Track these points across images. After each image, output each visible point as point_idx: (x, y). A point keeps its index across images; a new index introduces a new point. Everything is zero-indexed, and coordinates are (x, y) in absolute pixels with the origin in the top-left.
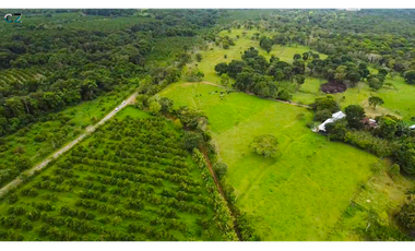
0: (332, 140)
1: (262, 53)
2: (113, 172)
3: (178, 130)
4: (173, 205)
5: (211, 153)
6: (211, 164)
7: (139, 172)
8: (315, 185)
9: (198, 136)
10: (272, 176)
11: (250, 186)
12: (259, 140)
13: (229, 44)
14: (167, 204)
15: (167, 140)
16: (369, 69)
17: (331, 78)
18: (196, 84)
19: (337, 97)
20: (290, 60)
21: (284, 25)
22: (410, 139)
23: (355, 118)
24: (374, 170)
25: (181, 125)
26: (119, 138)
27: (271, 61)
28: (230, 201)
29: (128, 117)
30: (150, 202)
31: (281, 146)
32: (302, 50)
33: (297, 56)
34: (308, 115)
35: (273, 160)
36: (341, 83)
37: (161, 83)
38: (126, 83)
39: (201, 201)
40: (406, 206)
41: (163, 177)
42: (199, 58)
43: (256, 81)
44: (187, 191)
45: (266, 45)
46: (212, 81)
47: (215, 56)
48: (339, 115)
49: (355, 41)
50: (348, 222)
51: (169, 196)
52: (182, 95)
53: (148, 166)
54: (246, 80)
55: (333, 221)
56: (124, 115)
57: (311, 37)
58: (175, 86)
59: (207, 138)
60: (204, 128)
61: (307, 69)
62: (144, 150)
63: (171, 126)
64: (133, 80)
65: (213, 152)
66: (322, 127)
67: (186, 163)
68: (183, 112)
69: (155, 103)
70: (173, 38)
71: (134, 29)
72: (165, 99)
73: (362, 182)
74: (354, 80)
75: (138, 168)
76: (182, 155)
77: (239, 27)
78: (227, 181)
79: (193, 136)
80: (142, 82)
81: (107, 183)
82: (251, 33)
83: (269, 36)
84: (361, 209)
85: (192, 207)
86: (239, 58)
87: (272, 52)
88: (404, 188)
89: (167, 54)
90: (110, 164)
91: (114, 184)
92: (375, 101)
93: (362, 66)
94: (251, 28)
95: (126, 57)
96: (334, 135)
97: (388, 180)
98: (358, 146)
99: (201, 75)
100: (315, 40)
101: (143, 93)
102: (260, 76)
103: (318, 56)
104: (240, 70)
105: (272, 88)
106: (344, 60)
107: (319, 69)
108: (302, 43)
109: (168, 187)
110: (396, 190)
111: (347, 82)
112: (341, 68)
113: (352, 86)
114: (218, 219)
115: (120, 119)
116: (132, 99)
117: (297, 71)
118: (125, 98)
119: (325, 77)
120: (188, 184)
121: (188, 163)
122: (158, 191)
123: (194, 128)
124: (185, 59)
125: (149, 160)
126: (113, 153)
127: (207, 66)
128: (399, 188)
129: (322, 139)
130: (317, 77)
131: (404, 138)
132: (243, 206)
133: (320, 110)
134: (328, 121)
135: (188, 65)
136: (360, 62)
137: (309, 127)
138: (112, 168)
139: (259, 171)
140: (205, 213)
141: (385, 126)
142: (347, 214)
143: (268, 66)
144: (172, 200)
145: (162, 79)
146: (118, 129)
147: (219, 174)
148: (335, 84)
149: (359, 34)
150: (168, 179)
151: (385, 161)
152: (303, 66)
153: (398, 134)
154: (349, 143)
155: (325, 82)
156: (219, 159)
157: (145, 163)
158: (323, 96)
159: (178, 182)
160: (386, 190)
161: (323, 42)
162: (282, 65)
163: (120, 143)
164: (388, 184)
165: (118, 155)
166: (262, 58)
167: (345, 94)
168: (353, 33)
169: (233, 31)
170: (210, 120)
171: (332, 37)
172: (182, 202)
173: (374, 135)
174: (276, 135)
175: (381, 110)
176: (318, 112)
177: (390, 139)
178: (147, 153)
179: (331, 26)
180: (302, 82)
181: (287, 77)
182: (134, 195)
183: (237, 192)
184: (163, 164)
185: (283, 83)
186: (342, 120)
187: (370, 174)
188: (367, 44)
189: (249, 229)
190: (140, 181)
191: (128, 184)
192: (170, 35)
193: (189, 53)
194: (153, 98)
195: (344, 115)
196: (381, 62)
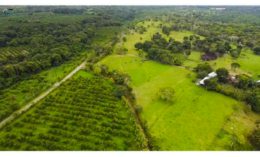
0: (208, 90)
1: (164, 36)
2: (71, 111)
3: (112, 84)
4: (109, 132)
5: (132, 99)
6: (133, 105)
7: (88, 111)
8: (198, 118)
9: (124, 88)
10: (171, 113)
11: (157, 119)
12: (163, 91)
13: (143, 30)
14: (105, 131)
15: (105, 91)
16: (231, 45)
17: (207, 51)
18: (122, 56)
19: (211, 63)
20: (181, 41)
21: (177, 19)
22: (257, 89)
23: (223, 76)
24: (235, 109)
25: (113, 82)
26: (75, 90)
27: (170, 41)
28: (145, 129)
29: (80, 77)
30: (95, 130)
31: (176, 94)
32: (188, 34)
33: (186, 38)
34: (193, 75)
35: (172, 103)
36: (214, 54)
37: (101, 55)
38: (79, 55)
39: (127, 129)
40: (256, 131)
41: (102, 114)
42: (125, 40)
43: (161, 54)
44: (117, 123)
45: (166, 31)
46: (133, 54)
47: (135, 38)
48: (213, 74)
49: (222, 28)
50: (220, 142)
51: (106, 126)
52: (114, 63)
53: (93, 107)
54: (154, 53)
55: (210, 141)
56: (78, 76)
57: (194, 26)
58: (109, 57)
59: (130, 90)
60: (128, 83)
61: (192, 46)
62: (91, 97)
63: (107, 82)
64: (83, 54)
65: (134, 98)
66: (202, 82)
67: (117, 105)
68: (115, 73)
69: (97, 68)
70: (108, 27)
71: (84, 22)
72: (103, 65)
73: (228, 116)
74: (222, 53)
75: (87, 109)
76: (114, 100)
77: (149, 20)
78: (143, 116)
79: (122, 88)
80: (89, 55)
81: (68, 118)
82: (157, 24)
83: (168, 25)
84: (227, 133)
85: (121, 133)
86: (149, 39)
87: (170, 36)
88: (254, 120)
89: (105, 37)
90: (69, 106)
91: (72, 119)
92: (235, 65)
93: (227, 44)
94: (157, 21)
95: (79, 39)
96: (209, 87)
97: (244, 115)
98: (225, 94)
99: (126, 50)
100: (197, 27)
101: (90, 61)
102: (163, 51)
103: (199, 38)
104: (150, 47)
105: (171, 58)
106: (215, 40)
107: (200, 46)
108: (189, 30)
109: (106, 120)
110: (249, 121)
111: (217, 53)
112: (214, 45)
113: (221, 56)
114: (138, 141)
115: (76, 78)
116: (83, 65)
117: (186, 47)
118: (79, 65)
119: (204, 51)
120: (119, 118)
121: (118, 105)
122: (100, 123)
123: (122, 83)
124: (116, 40)
125: (94, 103)
126: (71, 99)
127: (130, 45)
128: (251, 120)
129: (202, 89)
130: (198, 51)
131: (253, 88)
132: (153, 132)
133: (201, 71)
134: (206, 78)
135: (118, 44)
136: (225, 41)
137: (194, 82)
138: (71, 109)
139: (163, 110)
140: (129, 136)
141: (241, 81)
142: (219, 137)
143: (168, 44)
144: (108, 129)
145: (101, 53)
146: (74, 84)
147: (138, 112)
148: (210, 55)
149: (225, 24)
150: (106, 115)
151: (242, 103)
152: (190, 44)
153: (250, 86)
154: (219, 91)
155: (204, 54)
156: (138, 103)
157: (91, 105)
158: (203, 63)
159: (112, 117)
160: (243, 121)
161: (202, 29)
162: (177, 43)
163: (75, 93)
164: (244, 118)
165: (74, 100)
166: (164, 39)
167: (216, 61)
168: (221, 23)
169: (145, 23)
170: (132, 78)
171: (207, 26)
172: (115, 130)
173: (235, 87)
174: (173, 87)
175: (239, 71)
176: (200, 73)
177: (245, 89)
178: (92, 99)
179: (207, 19)
180: (189, 54)
181: (180, 51)
182: (84, 126)
183: (149, 124)
184: (102, 106)
185: (178, 55)
186: (214, 77)
187: (233, 111)
188: (230, 30)
189: (157, 146)
190: (88, 117)
191: (80, 119)
192: (106, 25)
193: (118, 36)
194: (96, 65)
195: (216, 74)
196: (238, 41)
